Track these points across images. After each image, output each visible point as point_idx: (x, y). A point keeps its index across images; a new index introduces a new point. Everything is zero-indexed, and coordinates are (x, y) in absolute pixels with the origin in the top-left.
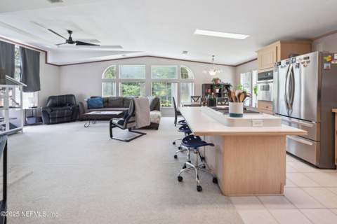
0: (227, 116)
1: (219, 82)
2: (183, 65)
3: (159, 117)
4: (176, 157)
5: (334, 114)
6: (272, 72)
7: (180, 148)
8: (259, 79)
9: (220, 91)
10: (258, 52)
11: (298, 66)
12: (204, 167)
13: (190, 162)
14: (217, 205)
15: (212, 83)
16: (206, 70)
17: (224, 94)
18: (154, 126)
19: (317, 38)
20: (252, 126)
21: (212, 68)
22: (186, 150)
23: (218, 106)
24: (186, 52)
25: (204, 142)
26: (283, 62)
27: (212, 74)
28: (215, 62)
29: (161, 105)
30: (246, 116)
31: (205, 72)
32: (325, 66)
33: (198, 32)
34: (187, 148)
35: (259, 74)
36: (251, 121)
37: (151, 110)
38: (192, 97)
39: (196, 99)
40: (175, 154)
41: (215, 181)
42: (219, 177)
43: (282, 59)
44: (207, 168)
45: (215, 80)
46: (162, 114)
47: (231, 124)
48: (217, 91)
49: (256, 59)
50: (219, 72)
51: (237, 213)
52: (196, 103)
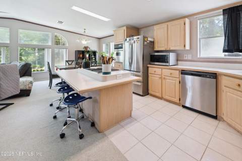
0: (101, 74)
1: (88, 49)
2: (57, 33)
3: (31, 83)
4: (55, 117)
5: (148, 67)
6: (122, 44)
7: (58, 108)
8: (115, 49)
9: (89, 56)
10: (114, 31)
11: (134, 42)
12: (83, 117)
13: (70, 117)
14: (97, 143)
15: (83, 50)
16: (79, 39)
17: (92, 58)
18: (25, 93)
19: (141, 28)
20: (116, 79)
21: (84, 39)
22: (66, 108)
23: (91, 68)
24: (61, 22)
25: (84, 97)
26: (128, 39)
27: (84, 43)
28: (86, 34)
29: (32, 70)
30: (113, 73)
31: (78, 41)
32: (145, 43)
33: (75, 8)
34: (66, 106)
35: (115, 45)
36: (116, 76)
37: (21, 77)
38: (66, 61)
39: (70, 63)
40: (54, 115)
41: (93, 124)
42: (96, 120)
43: (127, 37)
44: (85, 117)
45: (86, 48)
46: (34, 79)
47: (105, 80)
48: (87, 56)
49: (113, 35)
50: (89, 41)
51: (111, 141)
52: (70, 66)
